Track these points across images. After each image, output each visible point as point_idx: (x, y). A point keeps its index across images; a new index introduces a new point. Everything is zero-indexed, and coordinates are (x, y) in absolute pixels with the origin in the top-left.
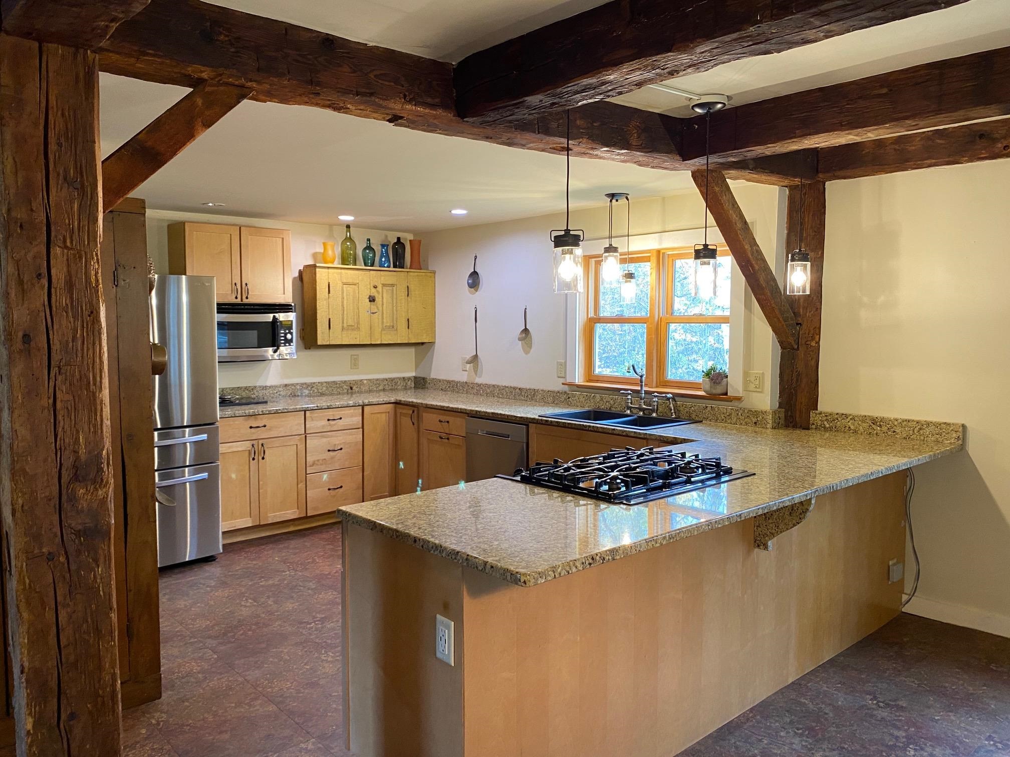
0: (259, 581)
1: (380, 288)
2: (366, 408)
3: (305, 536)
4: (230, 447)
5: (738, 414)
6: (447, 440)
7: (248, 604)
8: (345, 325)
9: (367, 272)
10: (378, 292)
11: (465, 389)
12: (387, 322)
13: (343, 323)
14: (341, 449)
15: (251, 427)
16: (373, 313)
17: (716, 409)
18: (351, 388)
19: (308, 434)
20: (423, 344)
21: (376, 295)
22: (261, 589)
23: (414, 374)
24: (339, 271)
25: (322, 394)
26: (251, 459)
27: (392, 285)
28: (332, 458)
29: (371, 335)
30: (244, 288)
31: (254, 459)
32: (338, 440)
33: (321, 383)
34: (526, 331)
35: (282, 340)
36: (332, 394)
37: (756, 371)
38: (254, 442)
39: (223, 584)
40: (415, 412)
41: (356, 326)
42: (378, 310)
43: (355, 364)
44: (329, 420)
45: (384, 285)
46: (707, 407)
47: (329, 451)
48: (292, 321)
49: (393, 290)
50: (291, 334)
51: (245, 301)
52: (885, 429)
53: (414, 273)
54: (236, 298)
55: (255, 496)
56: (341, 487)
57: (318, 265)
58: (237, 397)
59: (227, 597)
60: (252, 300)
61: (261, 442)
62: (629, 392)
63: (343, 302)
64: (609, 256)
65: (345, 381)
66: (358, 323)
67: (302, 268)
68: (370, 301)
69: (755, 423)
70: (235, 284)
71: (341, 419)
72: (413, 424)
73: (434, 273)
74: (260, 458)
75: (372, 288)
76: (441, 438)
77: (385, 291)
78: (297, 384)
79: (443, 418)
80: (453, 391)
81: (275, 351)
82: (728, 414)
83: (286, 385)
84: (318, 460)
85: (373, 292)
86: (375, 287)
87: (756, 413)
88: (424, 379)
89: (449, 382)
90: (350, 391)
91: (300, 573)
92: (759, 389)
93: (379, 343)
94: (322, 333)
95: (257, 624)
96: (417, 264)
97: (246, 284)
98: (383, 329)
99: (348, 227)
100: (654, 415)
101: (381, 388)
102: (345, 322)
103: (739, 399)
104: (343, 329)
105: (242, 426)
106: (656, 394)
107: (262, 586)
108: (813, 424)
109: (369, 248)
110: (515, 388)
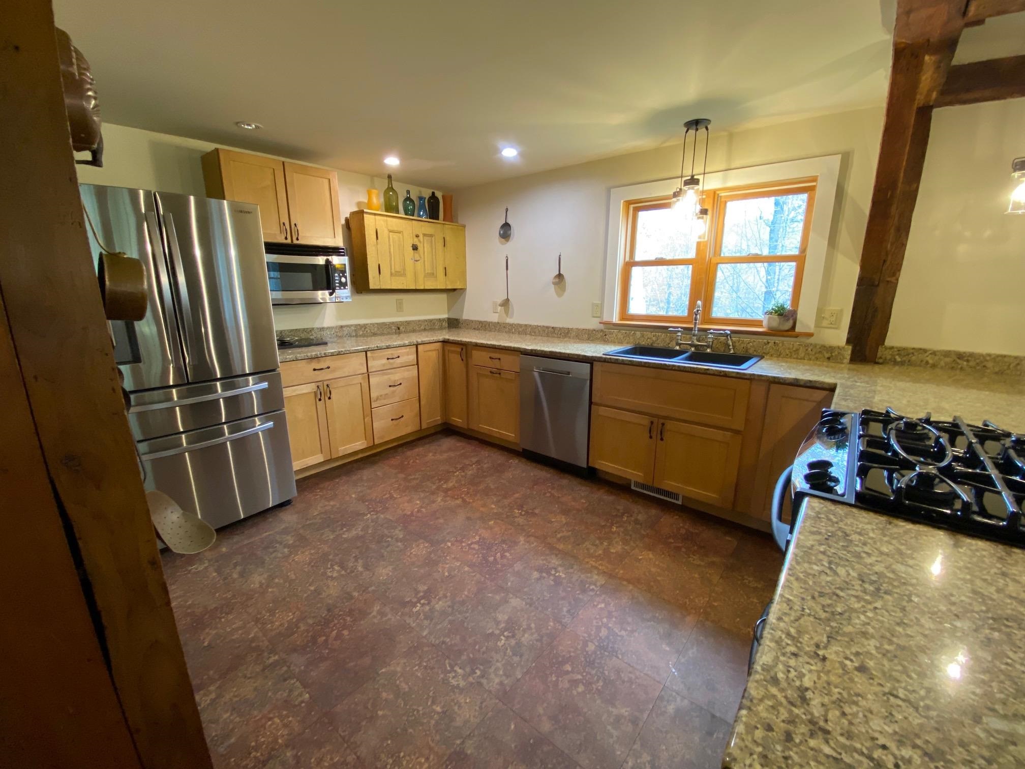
0: (341, 532)
1: (421, 236)
2: (420, 347)
3: (374, 463)
4: (295, 391)
5: (807, 350)
6: (498, 375)
7: (335, 575)
8: (393, 272)
9: (410, 222)
10: (420, 241)
11: (497, 329)
12: (429, 270)
13: (391, 269)
14: (401, 384)
15: (315, 370)
16: (417, 261)
17: (781, 345)
18: (399, 329)
19: (371, 372)
20: (455, 290)
21: (419, 244)
22: (346, 545)
23: (445, 316)
24: (385, 218)
25: (375, 334)
26: (317, 400)
27: (431, 236)
28: (394, 392)
29: (416, 281)
30: (292, 229)
31: (320, 400)
32: (397, 376)
33: (373, 324)
34: (560, 276)
35: (337, 283)
36: (382, 334)
37: (833, 307)
38: (319, 384)
39: (302, 541)
40: (464, 350)
41: (402, 272)
42: (421, 257)
43: (400, 307)
44: (388, 359)
45: (424, 235)
46: (768, 343)
47: (390, 386)
48: (345, 265)
49: (431, 242)
50: (346, 277)
51: (295, 242)
52: (972, 363)
53: (449, 226)
54: (286, 238)
55: (324, 434)
56: (402, 416)
57: (365, 210)
58: (296, 338)
59: (309, 564)
60: (303, 241)
61: (325, 383)
62: (680, 329)
63: (390, 249)
64: (689, 189)
65: (393, 322)
66: (404, 270)
67: (348, 216)
68: (413, 249)
69: (829, 358)
70: (284, 224)
71: (399, 357)
72: (462, 360)
73: (464, 226)
74: (327, 398)
75: (414, 237)
76: (491, 372)
77: (425, 241)
78: (352, 325)
79: (493, 355)
80: (485, 330)
81: (331, 294)
82: (794, 349)
83: (342, 327)
84: (381, 396)
85: (416, 241)
86: (417, 236)
87: (831, 349)
88: (457, 320)
89: (480, 322)
90: (398, 331)
91: (382, 516)
92: (835, 325)
93: (422, 288)
94: (374, 278)
95: (351, 612)
96: (450, 217)
97: (295, 225)
98: (425, 276)
99: (390, 177)
100: (709, 350)
101: (422, 327)
102: (393, 267)
103: (810, 335)
104: (391, 274)
105: (306, 368)
106: (712, 331)
107: (346, 540)
108: (881, 358)
109: (408, 199)
110: (548, 327)
